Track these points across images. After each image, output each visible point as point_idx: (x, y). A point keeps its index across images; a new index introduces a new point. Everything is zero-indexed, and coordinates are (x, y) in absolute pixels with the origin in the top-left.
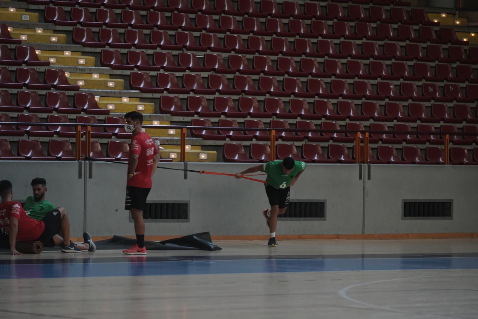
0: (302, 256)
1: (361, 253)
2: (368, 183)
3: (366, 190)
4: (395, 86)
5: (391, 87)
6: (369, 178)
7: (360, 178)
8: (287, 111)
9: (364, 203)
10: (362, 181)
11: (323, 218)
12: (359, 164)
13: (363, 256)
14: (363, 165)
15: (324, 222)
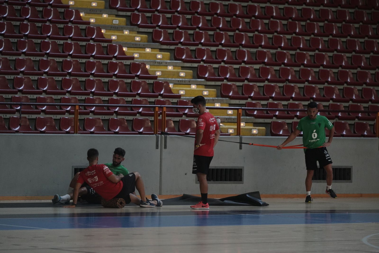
8: (322, 95)
11: (349, 181)
15: (350, 184)
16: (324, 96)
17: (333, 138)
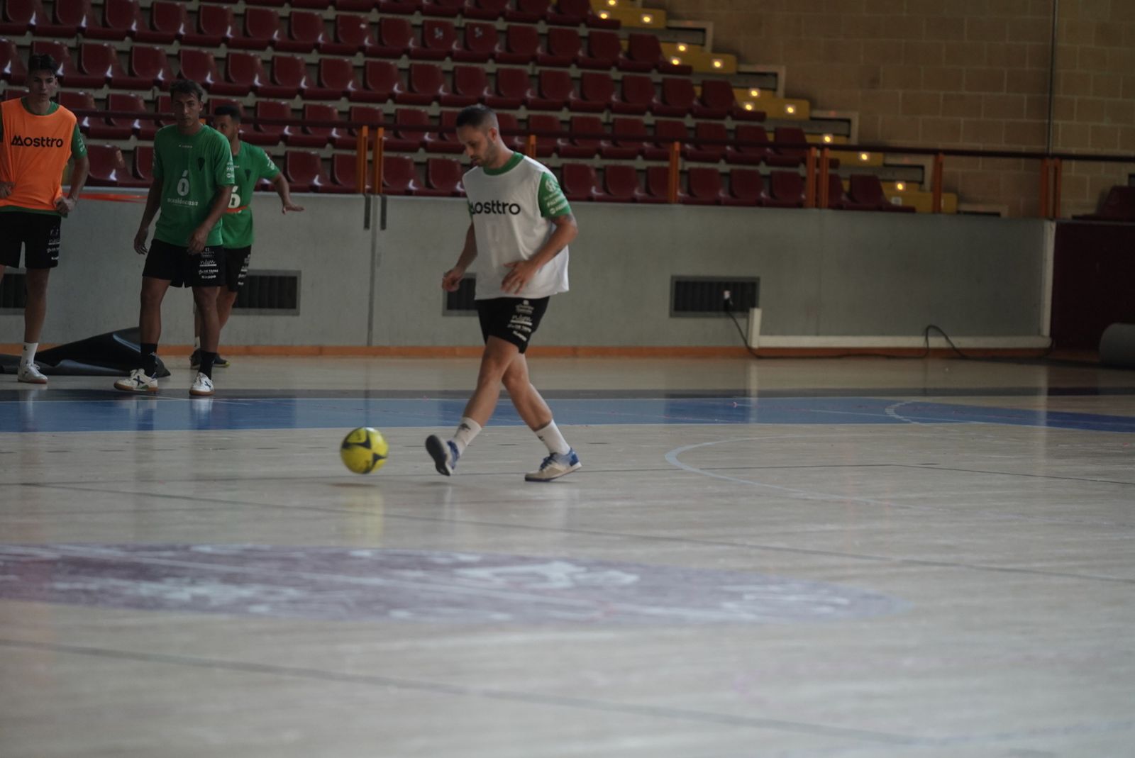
0: (245, 391)
1: (363, 388)
2: (381, 235)
3: (377, 251)
4: (372, 24)
5: (363, 26)
6: (383, 226)
7: (367, 226)
9: (372, 279)
10: (369, 232)
11: (291, 311)
12: (365, 195)
13: (367, 394)
14: (372, 197)
15: (295, 318)
16: (180, 76)
17: (255, 193)
